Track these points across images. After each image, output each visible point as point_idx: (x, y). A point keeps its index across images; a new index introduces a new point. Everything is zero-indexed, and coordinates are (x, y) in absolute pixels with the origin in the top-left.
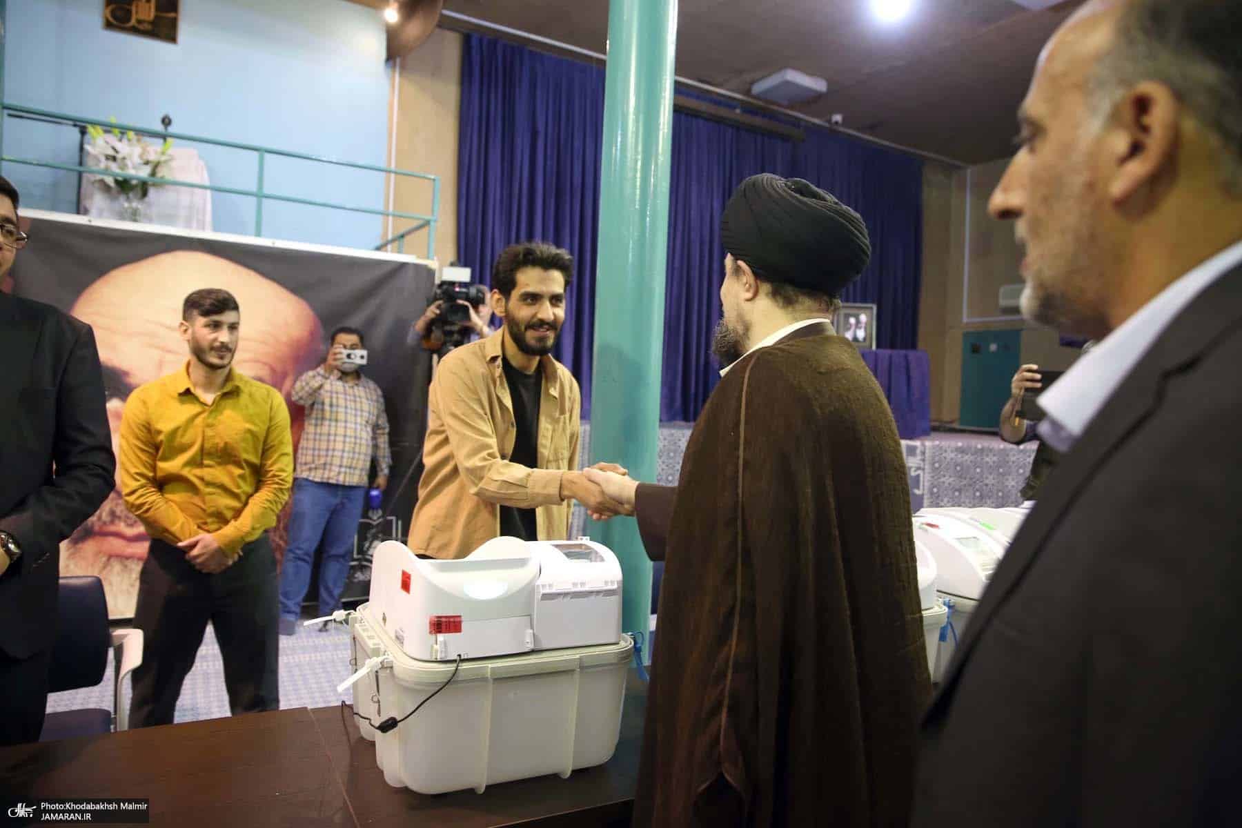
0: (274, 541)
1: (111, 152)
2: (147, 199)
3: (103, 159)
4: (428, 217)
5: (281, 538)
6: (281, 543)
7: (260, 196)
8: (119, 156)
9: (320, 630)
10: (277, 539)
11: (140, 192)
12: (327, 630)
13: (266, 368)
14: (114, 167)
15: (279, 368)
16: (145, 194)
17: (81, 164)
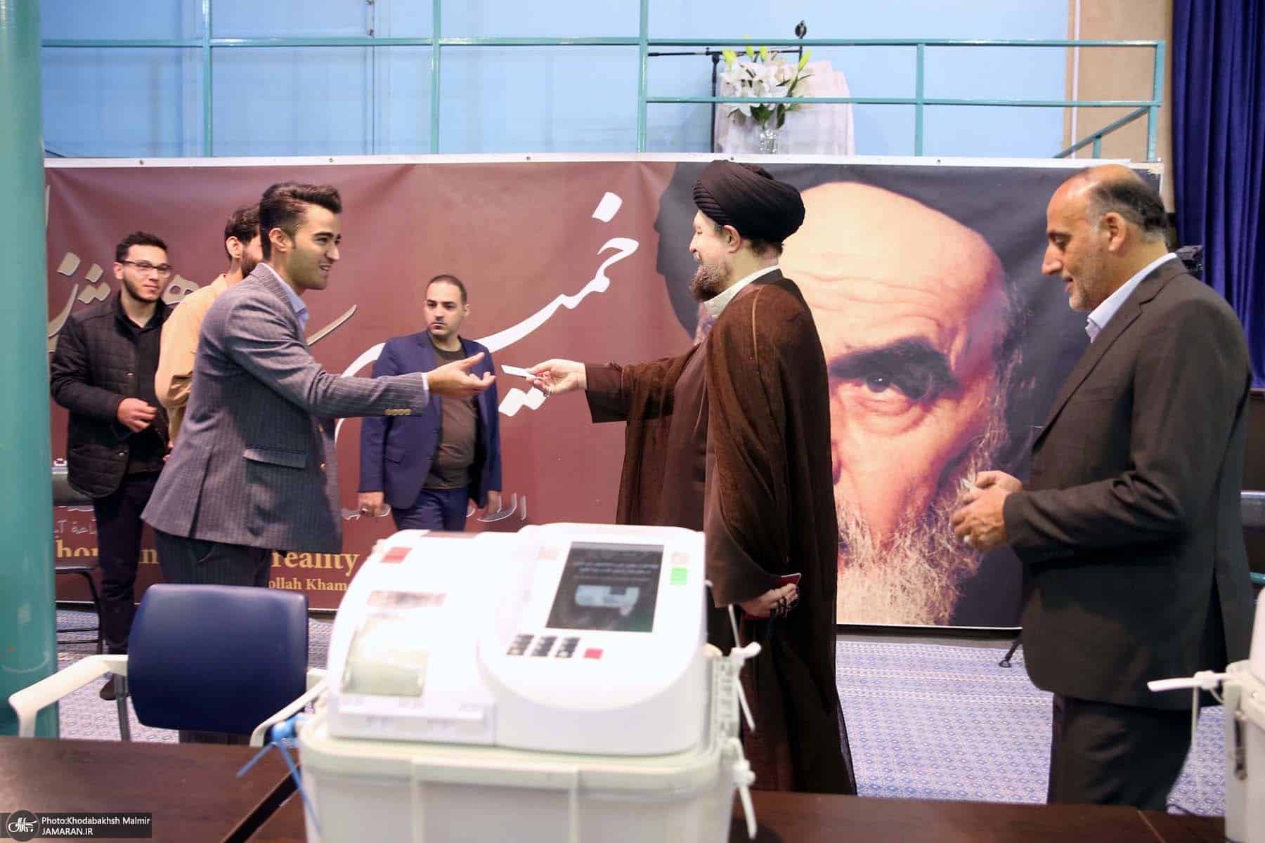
0: (940, 544)
1: (747, 77)
2: (783, 127)
3: (738, 85)
4: (1148, 102)
5: (949, 540)
6: (949, 547)
7: (920, 103)
8: (755, 80)
9: (1001, 664)
10: (944, 542)
11: (776, 122)
12: (1010, 666)
13: (933, 322)
14: (750, 93)
15: (948, 325)
16: (781, 122)
17: (714, 95)
